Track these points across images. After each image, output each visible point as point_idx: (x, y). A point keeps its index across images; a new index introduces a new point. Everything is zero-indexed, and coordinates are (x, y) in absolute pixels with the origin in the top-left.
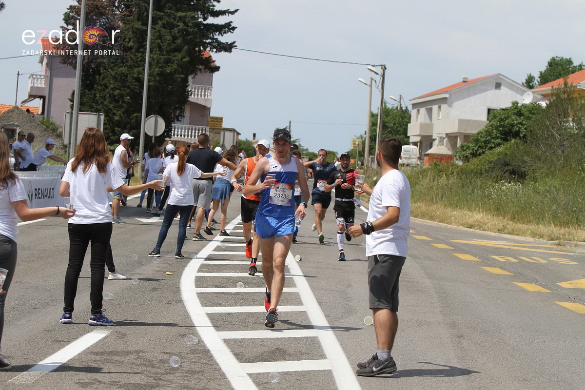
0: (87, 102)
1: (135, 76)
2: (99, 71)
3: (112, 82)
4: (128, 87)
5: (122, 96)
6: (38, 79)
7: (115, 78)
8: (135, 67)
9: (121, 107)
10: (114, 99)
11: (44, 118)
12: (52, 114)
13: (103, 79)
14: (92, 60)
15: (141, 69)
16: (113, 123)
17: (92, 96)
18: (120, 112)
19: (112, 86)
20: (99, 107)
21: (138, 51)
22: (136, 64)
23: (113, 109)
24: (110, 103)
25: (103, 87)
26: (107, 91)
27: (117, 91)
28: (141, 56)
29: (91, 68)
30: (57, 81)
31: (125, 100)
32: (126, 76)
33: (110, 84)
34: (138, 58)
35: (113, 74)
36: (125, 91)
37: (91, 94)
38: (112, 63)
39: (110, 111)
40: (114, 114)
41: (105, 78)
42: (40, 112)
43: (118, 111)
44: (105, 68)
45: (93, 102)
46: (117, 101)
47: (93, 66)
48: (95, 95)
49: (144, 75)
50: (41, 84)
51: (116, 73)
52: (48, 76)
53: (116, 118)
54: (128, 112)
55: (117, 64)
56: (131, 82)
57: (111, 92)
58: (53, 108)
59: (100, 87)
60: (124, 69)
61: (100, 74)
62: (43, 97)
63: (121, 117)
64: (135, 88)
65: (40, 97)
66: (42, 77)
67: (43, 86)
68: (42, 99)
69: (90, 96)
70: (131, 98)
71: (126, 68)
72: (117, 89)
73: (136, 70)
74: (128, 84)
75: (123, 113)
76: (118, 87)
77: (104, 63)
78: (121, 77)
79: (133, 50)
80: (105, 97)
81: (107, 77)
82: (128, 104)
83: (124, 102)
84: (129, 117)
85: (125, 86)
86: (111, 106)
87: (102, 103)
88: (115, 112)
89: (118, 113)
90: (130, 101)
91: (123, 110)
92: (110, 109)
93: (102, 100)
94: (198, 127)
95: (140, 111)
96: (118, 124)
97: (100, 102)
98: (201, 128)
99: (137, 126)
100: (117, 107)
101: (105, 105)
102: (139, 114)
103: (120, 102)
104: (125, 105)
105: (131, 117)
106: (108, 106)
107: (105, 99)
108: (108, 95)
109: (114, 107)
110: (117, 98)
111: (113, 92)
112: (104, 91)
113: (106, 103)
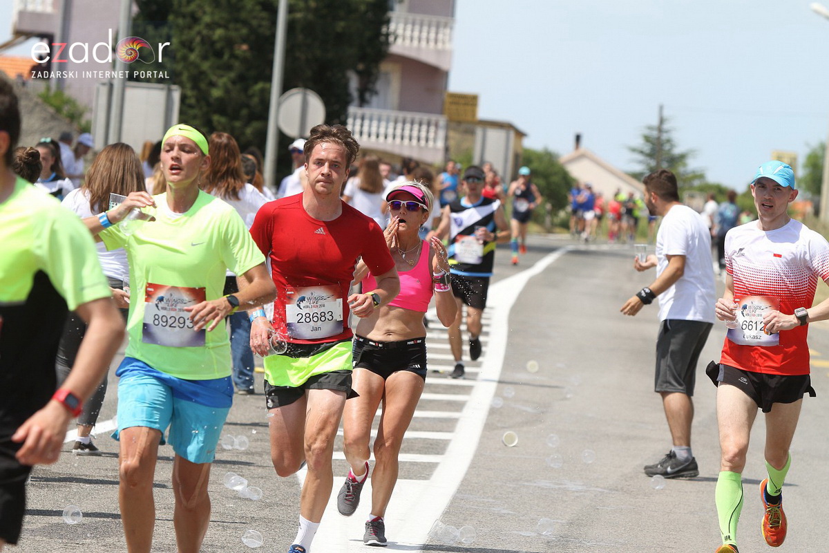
3: (208, 9)
4: (245, 23)
5: (229, 43)
9: (229, 68)
10: (213, 51)
11: (47, 90)
16: (209, 104)
18: (225, 79)
19: (207, 19)
23: (209, 72)
24: (205, 57)
27: (219, 33)
31: (238, 52)
33: (205, 13)
36: (237, 30)
39: (203, 77)
40: (212, 84)
43: (222, 76)
46: (219, 54)
50: (45, 5)
53: (216, 93)
54: (243, 81)
56: (252, 11)
57: (205, 32)
59: (180, 21)
62: (48, 37)
63: (227, 91)
64: (260, 26)
67: (50, 10)
68: (46, 42)
70: (251, 49)
72: (219, 26)
74: (243, 15)
75: (234, 82)
76: (222, 22)
80: (191, 42)
82: (244, 60)
83: (233, 56)
84: (246, 90)
85: (237, 20)
86: (205, 66)
87: (185, 58)
88: (214, 78)
89: (222, 81)
90: (248, 55)
91: (232, 75)
92: (202, 73)
93: (185, 51)
94: (418, 116)
95: (269, 79)
96: (221, 107)
97: (179, 55)
98: (426, 117)
99: (262, 114)
100: (219, 68)
101: (193, 64)
102: (267, 85)
103: (226, 57)
104: (237, 64)
105: (251, 92)
106: (197, 66)
107: (192, 50)
108: (198, 39)
109: (211, 67)
110: (217, 46)
111: (211, 33)
112: (189, 28)
113: (193, 57)
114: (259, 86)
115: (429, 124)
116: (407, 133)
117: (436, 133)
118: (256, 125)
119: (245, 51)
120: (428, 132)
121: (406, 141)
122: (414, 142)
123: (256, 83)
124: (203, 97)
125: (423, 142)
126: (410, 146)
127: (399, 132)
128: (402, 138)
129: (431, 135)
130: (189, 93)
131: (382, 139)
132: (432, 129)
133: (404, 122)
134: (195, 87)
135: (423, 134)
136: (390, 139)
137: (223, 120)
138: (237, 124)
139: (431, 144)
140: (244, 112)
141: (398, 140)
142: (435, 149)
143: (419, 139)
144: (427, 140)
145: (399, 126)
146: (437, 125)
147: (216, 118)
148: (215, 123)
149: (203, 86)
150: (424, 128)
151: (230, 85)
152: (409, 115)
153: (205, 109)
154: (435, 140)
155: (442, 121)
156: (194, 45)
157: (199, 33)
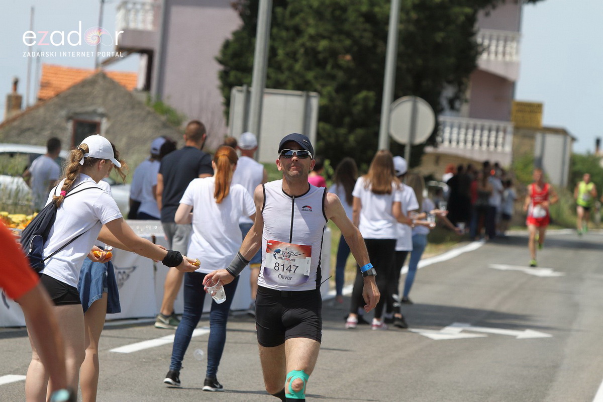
3: (311, 21)
4: (348, 34)
5: (333, 53)
6: (137, 11)
9: (332, 77)
10: (315, 60)
12: (168, 90)
13: (292, 15)
19: (311, 31)
24: (308, 68)
25: (292, 33)
26: (300, 41)
31: (341, 62)
32: (344, 9)
33: (308, 25)
36: (340, 41)
39: (308, 85)
41: (296, 14)
42: (141, 82)
43: (326, 85)
46: (321, 64)
50: (145, 23)
52: (159, 7)
54: (346, 90)
56: (355, 23)
57: (308, 44)
62: (147, 52)
63: (332, 99)
64: (362, 37)
66: (147, 7)
67: (150, 27)
68: (145, 57)
70: (354, 59)
74: (347, 27)
76: (325, 33)
80: (295, 53)
81: (302, 11)
82: (347, 70)
83: (337, 66)
85: (341, 32)
86: (310, 75)
87: (290, 68)
90: (352, 64)
91: (335, 84)
93: (290, 61)
94: (487, 123)
96: (326, 115)
97: (285, 65)
98: (494, 124)
101: (298, 73)
102: (370, 94)
103: (329, 68)
104: (340, 74)
105: (354, 101)
106: (301, 75)
107: (296, 60)
108: (302, 51)
109: (316, 78)
110: (321, 56)
111: (314, 44)
112: (293, 40)
113: (298, 67)
114: (364, 94)
115: (497, 131)
116: (477, 138)
117: (504, 138)
119: (348, 61)
120: (497, 137)
121: (477, 146)
122: (484, 147)
123: (359, 92)
125: (492, 147)
126: (480, 150)
127: (470, 137)
128: (473, 143)
129: (500, 140)
131: (454, 144)
132: (501, 135)
133: (475, 129)
135: (493, 139)
136: (462, 145)
139: (500, 148)
140: (348, 119)
141: (469, 145)
142: (503, 153)
143: (488, 144)
144: (496, 145)
145: (470, 132)
146: (505, 131)
150: (493, 134)
151: (333, 94)
152: (479, 122)
154: (503, 145)
155: (510, 127)
156: (298, 56)
157: (303, 45)
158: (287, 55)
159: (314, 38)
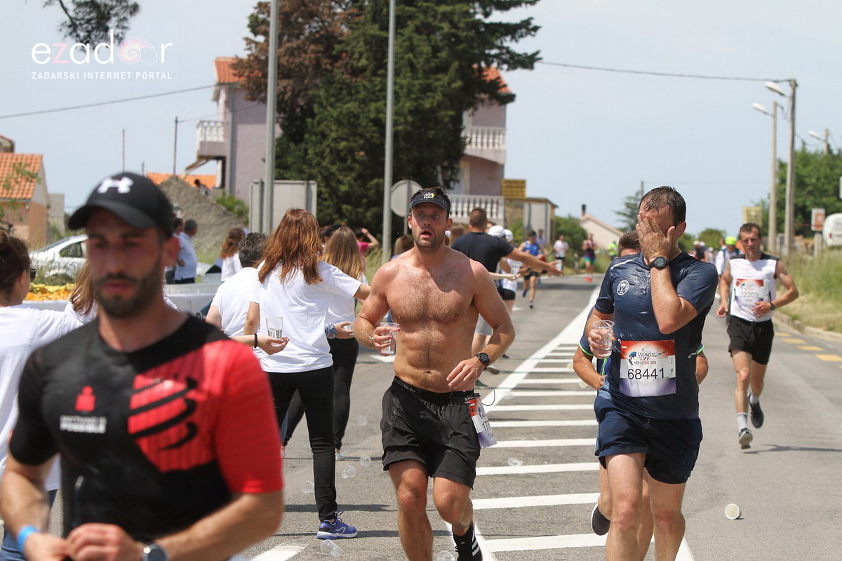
0: (294, 163)
1: (372, 115)
2: (312, 110)
3: (333, 127)
4: (362, 136)
5: (351, 151)
6: (211, 128)
7: (338, 122)
8: (372, 100)
9: (351, 169)
10: (339, 157)
11: (224, 194)
12: (238, 187)
13: (319, 124)
14: (300, 92)
15: (380, 104)
16: (338, 197)
17: (302, 154)
18: (349, 178)
19: (333, 135)
20: (314, 171)
21: (375, 74)
22: (373, 97)
23: (337, 173)
24: (333, 163)
25: (319, 137)
26: (326, 143)
27: (343, 144)
28: (380, 82)
29: (298, 106)
30: (244, 130)
31: (357, 157)
32: (357, 117)
33: (331, 131)
34: (375, 86)
35: (335, 114)
36: (355, 141)
37: (300, 150)
38: (333, 96)
39: (333, 177)
40: (340, 182)
41: (322, 122)
42: (218, 183)
43: (346, 176)
44: (321, 105)
45: (305, 163)
46: (343, 160)
47: (301, 102)
48: (306, 151)
49: (385, 114)
50: (218, 136)
51: (341, 113)
52: (228, 123)
53: (343, 188)
54: (362, 178)
55: (340, 97)
56: (366, 127)
57: (332, 145)
58: (239, 177)
59: (314, 138)
60: (352, 106)
61: (313, 116)
62: (222, 159)
63: (351, 186)
64: (372, 137)
65: (217, 158)
66: (219, 124)
67: (221, 139)
68: (220, 162)
69: (298, 153)
70: (367, 154)
71: (356, 104)
72: (343, 139)
73: (373, 106)
74: (360, 130)
75: (355, 180)
76: (344, 136)
77: (320, 97)
78: (348, 120)
79: (368, 73)
80: (322, 153)
81: (326, 120)
82: (362, 163)
83: (354, 160)
84: (364, 185)
85: (355, 134)
86: (334, 169)
87: (318, 164)
88: (341, 178)
89: (348, 179)
90: (365, 158)
91: (354, 174)
92: (332, 174)
93: (319, 159)
95: (382, 175)
96: (347, 198)
97: (314, 162)
98: (489, 198)
99: (378, 201)
100: (344, 170)
101: (324, 167)
102: (381, 181)
103: (349, 161)
104: (357, 166)
105: (368, 186)
106: (328, 170)
107: (323, 158)
108: (328, 150)
109: (338, 170)
110: (342, 154)
111: (337, 145)
112: (321, 143)
113: (325, 164)
114: (375, 181)
115: (492, 203)
117: (497, 208)
118: (374, 210)
119: (363, 156)
123: (372, 179)
124: (334, 192)
130: (324, 190)
134: (328, 185)
137: (349, 207)
138: (360, 210)
140: (365, 201)
146: (498, 203)
147: (344, 207)
148: (344, 211)
149: (333, 184)
150: (489, 205)
151: (352, 182)
152: (478, 197)
153: (335, 200)
155: (501, 200)
156: (325, 155)
157: (328, 146)
158: (316, 154)
159: (336, 140)
